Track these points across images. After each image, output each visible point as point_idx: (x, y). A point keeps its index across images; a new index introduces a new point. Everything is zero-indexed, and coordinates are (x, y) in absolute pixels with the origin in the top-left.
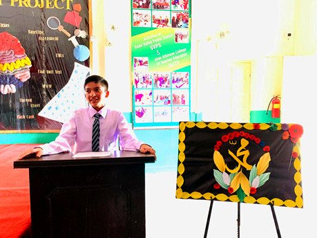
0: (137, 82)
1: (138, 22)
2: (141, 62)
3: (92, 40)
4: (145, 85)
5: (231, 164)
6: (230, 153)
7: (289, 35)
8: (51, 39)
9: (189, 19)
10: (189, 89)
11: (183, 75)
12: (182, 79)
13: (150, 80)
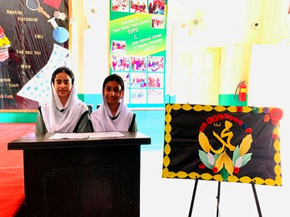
0: (114, 65)
1: (117, 7)
2: (118, 45)
3: (71, 22)
4: (122, 67)
5: (216, 145)
6: (215, 134)
7: (257, 25)
8: (30, 19)
9: (165, 6)
10: (164, 73)
11: (158, 59)
12: (157, 63)
13: (127, 63)
